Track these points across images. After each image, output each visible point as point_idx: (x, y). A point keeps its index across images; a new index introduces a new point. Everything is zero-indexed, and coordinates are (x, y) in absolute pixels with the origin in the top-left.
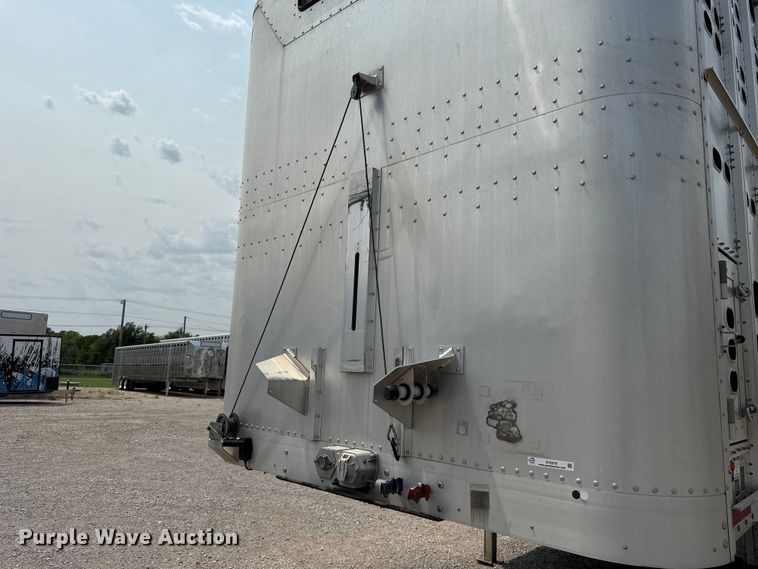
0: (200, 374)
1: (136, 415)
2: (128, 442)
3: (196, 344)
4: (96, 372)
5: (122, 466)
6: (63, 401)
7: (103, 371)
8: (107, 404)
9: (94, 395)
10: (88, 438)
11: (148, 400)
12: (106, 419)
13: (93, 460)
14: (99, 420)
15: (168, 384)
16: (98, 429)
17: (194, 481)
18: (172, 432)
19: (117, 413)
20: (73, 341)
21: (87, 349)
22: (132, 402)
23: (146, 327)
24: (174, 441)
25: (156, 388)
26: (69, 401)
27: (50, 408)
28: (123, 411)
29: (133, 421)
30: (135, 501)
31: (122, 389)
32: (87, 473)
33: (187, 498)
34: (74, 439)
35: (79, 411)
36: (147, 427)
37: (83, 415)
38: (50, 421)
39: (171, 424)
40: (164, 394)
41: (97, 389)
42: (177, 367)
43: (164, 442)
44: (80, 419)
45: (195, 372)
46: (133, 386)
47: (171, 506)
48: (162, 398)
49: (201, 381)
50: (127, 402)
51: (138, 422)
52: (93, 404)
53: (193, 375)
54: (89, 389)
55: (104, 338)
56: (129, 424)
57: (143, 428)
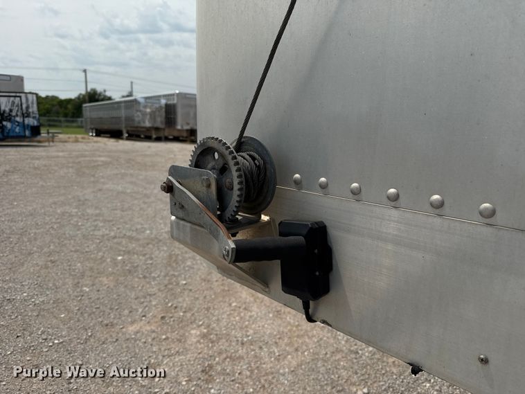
0: (148, 124)
1: (102, 154)
2: (93, 176)
3: (142, 101)
4: (74, 124)
5: (87, 197)
6: (47, 144)
7: (79, 124)
8: (80, 146)
9: (71, 140)
10: (62, 173)
11: (111, 143)
12: (77, 157)
13: (63, 191)
14: (71, 157)
15: (124, 131)
16: (70, 165)
17: (150, 211)
18: (129, 167)
19: (87, 153)
20: (55, 103)
21: (66, 108)
22: (99, 144)
23: (105, 91)
24: (131, 175)
25: (116, 134)
26: (51, 144)
27: (36, 149)
28: (91, 151)
29: (98, 159)
30: (96, 233)
31: (92, 136)
32: (55, 203)
33: (146, 229)
34: (50, 173)
35: (58, 151)
36: (110, 163)
37: (61, 154)
38: (33, 158)
39: (129, 161)
40: (122, 139)
41: (73, 136)
42: (129, 119)
43: (123, 176)
44: (58, 157)
45: (144, 122)
46: (99, 133)
47: (131, 238)
48: (121, 142)
49: (149, 129)
50: (95, 144)
51: (102, 159)
52: (69, 146)
53: (142, 125)
54: (67, 136)
55: (77, 100)
56: (97, 161)
57: (106, 164)
